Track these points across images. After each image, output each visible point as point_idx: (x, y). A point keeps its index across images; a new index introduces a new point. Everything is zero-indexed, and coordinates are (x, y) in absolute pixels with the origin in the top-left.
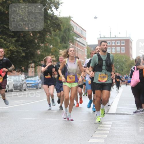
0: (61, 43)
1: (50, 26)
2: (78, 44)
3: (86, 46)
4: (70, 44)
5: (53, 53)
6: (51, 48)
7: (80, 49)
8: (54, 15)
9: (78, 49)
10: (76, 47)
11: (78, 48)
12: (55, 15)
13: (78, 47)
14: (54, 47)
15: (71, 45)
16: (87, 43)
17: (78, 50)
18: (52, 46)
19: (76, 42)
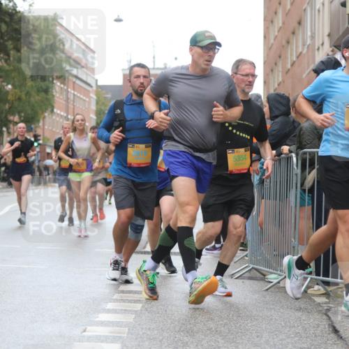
0: (32, 80)
1: (6, 38)
2: (74, 83)
3: (94, 88)
4: (55, 81)
5: (13, 103)
6: (7, 92)
7: (79, 95)
8: (15, 10)
9: (74, 95)
10: (69, 90)
11: (76, 93)
12: (20, 12)
13: (74, 90)
14: (15, 89)
15: (59, 84)
16: (97, 81)
17: (74, 98)
18: (10, 86)
19: (70, 78)
